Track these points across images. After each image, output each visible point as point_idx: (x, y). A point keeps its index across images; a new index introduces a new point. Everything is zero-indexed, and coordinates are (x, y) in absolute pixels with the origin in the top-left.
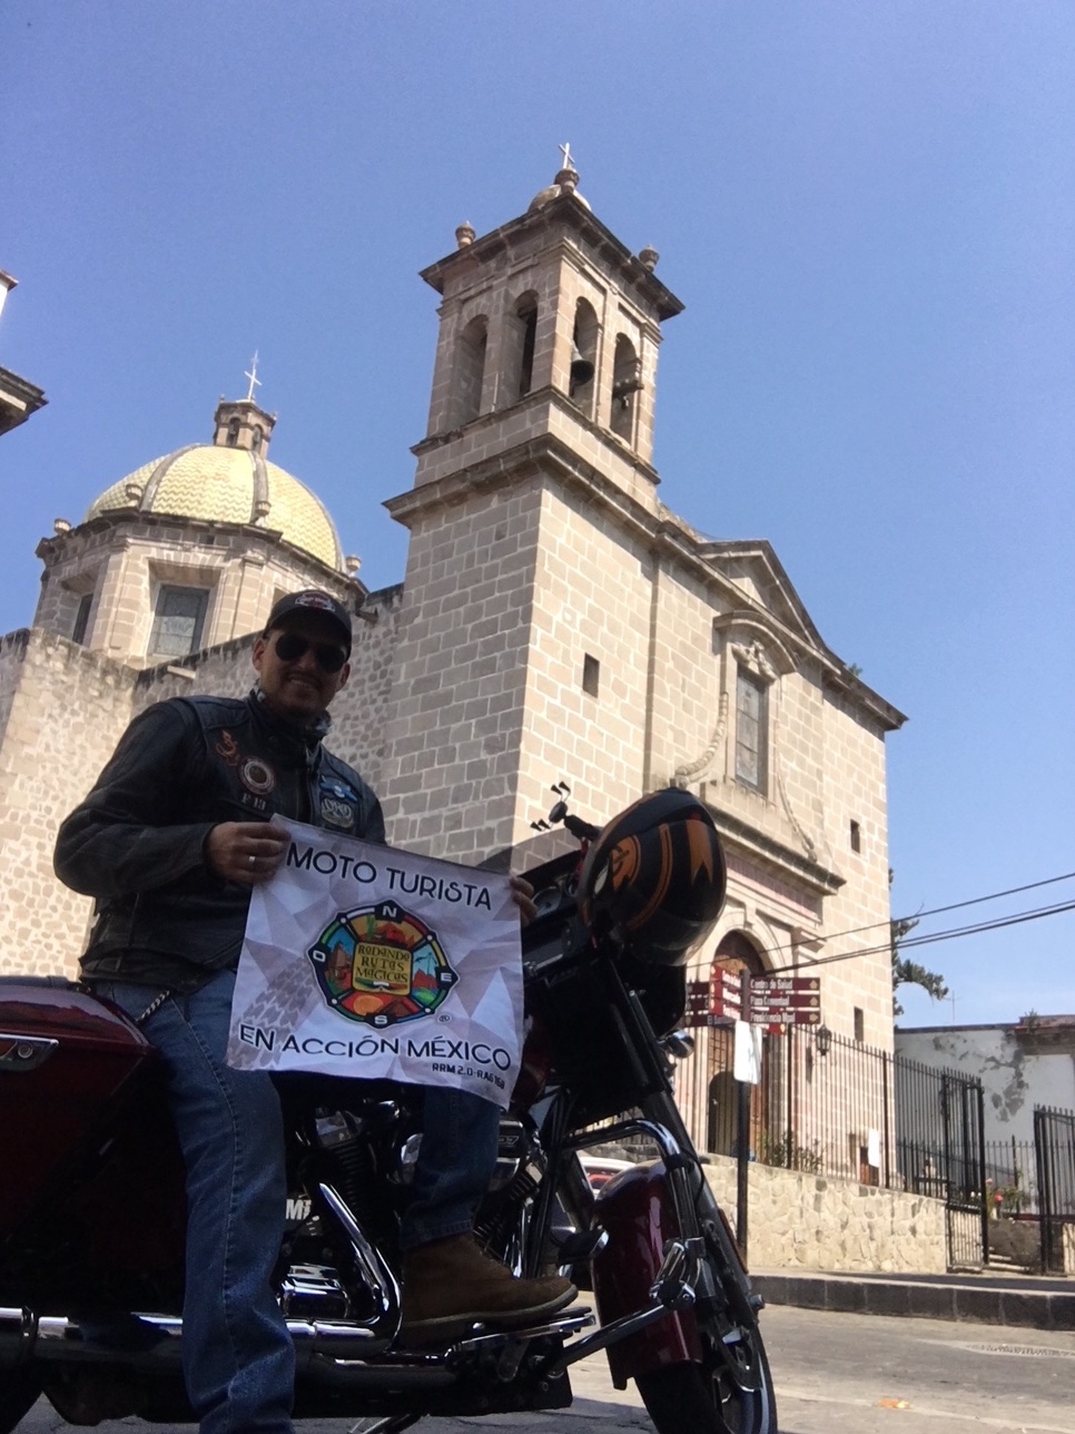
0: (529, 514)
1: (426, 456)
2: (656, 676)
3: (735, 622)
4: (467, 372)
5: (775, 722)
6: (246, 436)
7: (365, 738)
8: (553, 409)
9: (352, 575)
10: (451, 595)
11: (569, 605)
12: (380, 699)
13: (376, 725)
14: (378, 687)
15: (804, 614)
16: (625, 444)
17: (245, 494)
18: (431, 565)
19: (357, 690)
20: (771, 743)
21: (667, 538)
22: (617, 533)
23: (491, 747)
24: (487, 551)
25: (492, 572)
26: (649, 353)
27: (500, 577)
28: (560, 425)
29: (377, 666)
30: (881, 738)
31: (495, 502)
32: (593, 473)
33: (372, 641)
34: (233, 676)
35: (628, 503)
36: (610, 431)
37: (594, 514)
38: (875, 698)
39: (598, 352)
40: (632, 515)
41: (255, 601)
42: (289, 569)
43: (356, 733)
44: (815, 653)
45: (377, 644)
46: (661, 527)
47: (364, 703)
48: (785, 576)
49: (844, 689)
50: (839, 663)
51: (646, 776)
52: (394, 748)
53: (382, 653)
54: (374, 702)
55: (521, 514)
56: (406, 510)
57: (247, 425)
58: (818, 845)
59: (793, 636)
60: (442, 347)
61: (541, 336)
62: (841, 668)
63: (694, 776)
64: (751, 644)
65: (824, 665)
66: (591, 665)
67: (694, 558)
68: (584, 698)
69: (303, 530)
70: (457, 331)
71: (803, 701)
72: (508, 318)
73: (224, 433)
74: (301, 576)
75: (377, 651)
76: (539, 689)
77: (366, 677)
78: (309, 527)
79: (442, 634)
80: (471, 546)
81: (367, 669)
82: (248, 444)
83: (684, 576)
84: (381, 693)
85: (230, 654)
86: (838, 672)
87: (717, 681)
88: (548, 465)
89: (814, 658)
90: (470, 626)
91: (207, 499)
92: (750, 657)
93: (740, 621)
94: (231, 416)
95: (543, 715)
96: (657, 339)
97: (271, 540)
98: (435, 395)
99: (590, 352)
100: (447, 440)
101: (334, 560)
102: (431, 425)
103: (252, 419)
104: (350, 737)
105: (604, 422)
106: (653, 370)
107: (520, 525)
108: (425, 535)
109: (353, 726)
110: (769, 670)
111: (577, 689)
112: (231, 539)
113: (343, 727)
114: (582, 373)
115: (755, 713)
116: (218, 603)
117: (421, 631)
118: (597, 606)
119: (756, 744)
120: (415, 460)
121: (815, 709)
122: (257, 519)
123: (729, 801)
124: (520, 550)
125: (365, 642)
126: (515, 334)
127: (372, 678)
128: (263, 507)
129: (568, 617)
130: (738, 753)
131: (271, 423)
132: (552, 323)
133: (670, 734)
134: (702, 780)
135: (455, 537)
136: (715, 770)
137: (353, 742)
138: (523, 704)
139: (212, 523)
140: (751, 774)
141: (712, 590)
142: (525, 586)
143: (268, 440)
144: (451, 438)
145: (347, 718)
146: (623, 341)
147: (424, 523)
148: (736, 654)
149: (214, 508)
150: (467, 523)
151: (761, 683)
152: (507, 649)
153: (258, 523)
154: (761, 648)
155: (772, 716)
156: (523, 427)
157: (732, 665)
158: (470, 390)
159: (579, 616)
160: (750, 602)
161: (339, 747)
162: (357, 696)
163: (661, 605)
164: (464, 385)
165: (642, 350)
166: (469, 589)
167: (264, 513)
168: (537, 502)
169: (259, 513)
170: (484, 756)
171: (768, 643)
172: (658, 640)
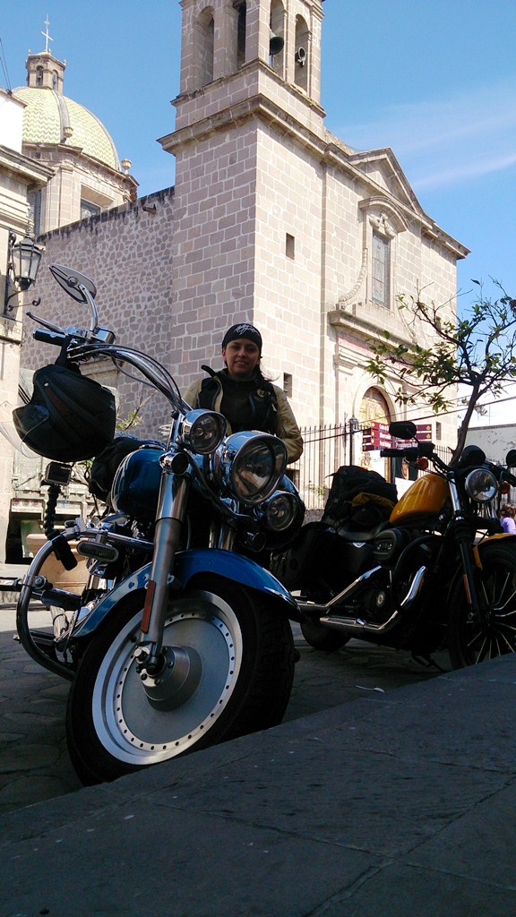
0: (249, 146)
1: (182, 107)
2: (327, 243)
3: (371, 204)
4: (202, 47)
5: (394, 263)
6: (48, 79)
7: (156, 287)
8: (261, 75)
9: (126, 172)
10: (205, 200)
11: (276, 204)
12: (163, 262)
13: (161, 278)
14: (160, 254)
15: (411, 192)
16: (304, 93)
17: (55, 122)
18: (191, 181)
19: (148, 257)
20: (392, 276)
21: (331, 153)
22: (302, 154)
23: (237, 294)
24: (225, 171)
25: (229, 185)
26: (315, 26)
27: (234, 188)
28: (266, 86)
29: (159, 241)
30: (455, 264)
31: (228, 139)
32: (287, 117)
33: (154, 225)
34: (69, 248)
35: (308, 134)
36: (295, 85)
37: (288, 143)
38: (452, 241)
39: (285, 29)
40: (310, 140)
41: (71, 195)
42: (88, 171)
43: (151, 284)
44: (417, 217)
45: (157, 228)
46: (327, 147)
47: (153, 264)
48: (401, 170)
49: (433, 237)
50: (431, 222)
51: (323, 305)
52: (179, 296)
53: (161, 233)
54: (159, 264)
55: (245, 147)
56: (171, 144)
57: (47, 71)
58: (418, 334)
59: (405, 208)
60: (185, 29)
61: (249, 24)
62: (433, 225)
63: (349, 301)
64: (380, 216)
65: (422, 224)
66: (290, 239)
67: (346, 164)
68: (287, 260)
69: (93, 144)
70: (194, 17)
71: (410, 247)
72: (227, 8)
73: (33, 77)
74: (95, 175)
75: (158, 232)
76: (262, 258)
77: (153, 248)
78: (97, 142)
79: (201, 225)
80: (215, 168)
81: (152, 244)
82: (51, 85)
83: (341, 177)
84: (163, 259)
85: (65, 234)
86: (431, 227)
87: (361, 241)
88: (260, 113)
89: (417, 220)
90: (218, 220)
91: (32, 127)
92: (380, 224)
93: (375, 203)
94: (36, 65)
95: (265, 274)
96: (321, 16)
97: (75, 153)
98: (183, 64)
99: (279, 30)
100: (194, 96)
101: (114, 163)
102: (182, 85)
103: (51, 66)
104: (146, 286)
105: (291, 80)
106: (319, 38)
107: (245, 154)
108: (185, 160)
109: (147, 279)
110: (391, 231)
111: (282, 255)
112: (51, 154)
113: (142, 280)
114: (276, 45)
115: (383, 259)
116: (48, 198)
117: (188, 223)
118: (291, 202)
119: (383, 277)
120: (174, 108)
121: (417, 252)
122: (65, 139)
123: (369, 314)
124: (245, 171)
125: (150, 226)
126: (232, 20)
127: (157, 249)
128: (68, 131)
129: (276, 211)
130: (373, 284)
131: (63, 68)
132: (257, 14)
133: (335, 277)
134: (353, 303)
135: (204, 162)
136: (361, 296)
137: (149, 289)
138: (254, 268)
139: (38, 144)
140: (381, 296)
141: (357, 183)
142: (250, 194)
143: (62, 80)
144: (197, 94)
145: (143, 274)
146: (300, 19)
147: (184, 152)
148: (371, 223)
149: (37, 133)
150: (211, 153)
151: (386, 239)
152: (242, 235)
153: (66, 143)
154: (386, 218)
155: (392, 260)
156: (242, 87)
157: (370, 229)
158: (205, 59)
159: (282, 210)
160: (380, 189)
161: (140, 292)
162: (148, 261)
163: (328, 198)
164: (201, 56)
165: (311, 25)
166: (215, 196)
167: (69, 135)
168: (254, 139)
169: (66, 136)
170: (232, 299)
171: (391, 214)
172: (327, 220)
